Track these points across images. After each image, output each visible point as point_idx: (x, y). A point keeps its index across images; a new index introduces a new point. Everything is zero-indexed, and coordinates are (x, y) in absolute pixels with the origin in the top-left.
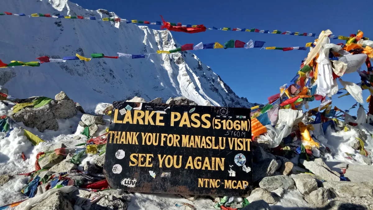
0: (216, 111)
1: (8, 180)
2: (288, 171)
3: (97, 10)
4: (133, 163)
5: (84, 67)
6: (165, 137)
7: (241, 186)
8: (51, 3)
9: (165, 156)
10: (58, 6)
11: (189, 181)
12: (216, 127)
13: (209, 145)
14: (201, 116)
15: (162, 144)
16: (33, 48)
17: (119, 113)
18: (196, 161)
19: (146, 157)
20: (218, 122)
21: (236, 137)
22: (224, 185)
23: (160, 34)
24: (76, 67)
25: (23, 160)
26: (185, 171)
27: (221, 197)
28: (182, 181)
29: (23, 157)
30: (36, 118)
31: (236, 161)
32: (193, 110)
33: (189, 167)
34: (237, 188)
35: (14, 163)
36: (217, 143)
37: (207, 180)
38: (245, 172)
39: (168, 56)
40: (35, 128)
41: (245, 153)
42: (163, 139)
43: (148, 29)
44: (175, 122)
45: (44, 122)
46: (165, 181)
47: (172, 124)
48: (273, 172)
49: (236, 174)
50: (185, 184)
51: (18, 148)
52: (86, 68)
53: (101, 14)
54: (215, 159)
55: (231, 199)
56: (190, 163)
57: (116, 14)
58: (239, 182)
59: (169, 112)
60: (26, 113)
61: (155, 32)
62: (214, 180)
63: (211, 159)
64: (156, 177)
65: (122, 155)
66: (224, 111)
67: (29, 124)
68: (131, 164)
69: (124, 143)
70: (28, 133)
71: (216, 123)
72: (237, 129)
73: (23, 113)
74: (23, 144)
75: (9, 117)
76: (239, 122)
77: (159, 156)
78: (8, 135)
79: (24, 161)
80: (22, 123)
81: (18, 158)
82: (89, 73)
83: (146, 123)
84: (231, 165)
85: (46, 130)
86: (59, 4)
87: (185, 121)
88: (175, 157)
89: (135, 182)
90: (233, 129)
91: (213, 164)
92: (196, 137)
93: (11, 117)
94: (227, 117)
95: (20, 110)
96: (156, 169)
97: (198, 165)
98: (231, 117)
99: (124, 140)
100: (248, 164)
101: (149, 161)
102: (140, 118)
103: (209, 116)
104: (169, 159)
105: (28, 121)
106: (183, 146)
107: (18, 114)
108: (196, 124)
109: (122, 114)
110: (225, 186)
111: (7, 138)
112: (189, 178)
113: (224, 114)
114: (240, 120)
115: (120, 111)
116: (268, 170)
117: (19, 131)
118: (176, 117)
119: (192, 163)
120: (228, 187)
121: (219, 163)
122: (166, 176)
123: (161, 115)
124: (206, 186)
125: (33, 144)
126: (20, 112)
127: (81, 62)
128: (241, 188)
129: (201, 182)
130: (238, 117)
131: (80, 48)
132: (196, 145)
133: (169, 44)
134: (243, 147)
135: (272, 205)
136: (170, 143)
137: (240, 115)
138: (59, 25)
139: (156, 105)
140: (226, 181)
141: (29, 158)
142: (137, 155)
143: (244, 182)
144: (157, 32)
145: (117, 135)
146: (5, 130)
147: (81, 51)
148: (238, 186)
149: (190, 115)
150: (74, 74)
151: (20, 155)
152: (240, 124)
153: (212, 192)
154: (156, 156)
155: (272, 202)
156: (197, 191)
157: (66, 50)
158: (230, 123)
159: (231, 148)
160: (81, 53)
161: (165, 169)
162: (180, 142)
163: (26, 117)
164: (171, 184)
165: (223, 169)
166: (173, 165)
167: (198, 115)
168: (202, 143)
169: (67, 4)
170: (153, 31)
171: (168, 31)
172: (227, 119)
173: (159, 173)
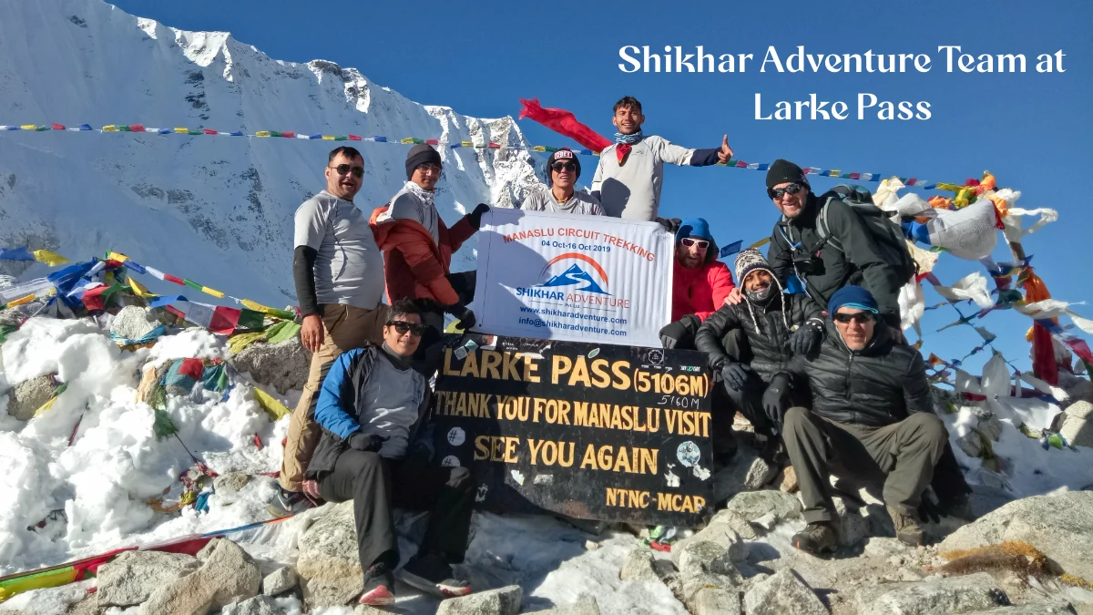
0: (642, 356)
1: (247, 483)
2: (791, 485)
3: (309, 64)
4: (481, 453)
5: (260, 223)
6: (541, 404)
7: (690, 507)
8: (180, 45)
9: (541, 442)
10: (199, 52)
11: (589, 493)
12: (640, 388)
13: (627, 424)
14: (611, 365)
15: (536, 419)
16: (118, 167)
17: (454, 357)
18: (602, 454)
19: (505, 444)
20: (645, 377)
21: (680, 408)
22: (656, 504)
23: (486, 128)
24: (236, 225)
25: (256, 448)
26: (580, 474)
27: (652, 528)
28: (576, 492)
29: (258, 443)
30: (274, 365)
31: (680, 456)
32: (596, 352)
33: (589, 466)
34: (683, 511)
35: (241, 454)
36: (642, 420)
37: (623, 492)
38: (698, 479)
39: (508, 191)
40: (271, 385)
41: (698, 441)
42: (537, 409)
43: (451, 113)
44: (560, 376)
45: (287, 375)
46: (542, 491)
47: (555, 381)
48: (758, 483)
49: (681, 482)
50: (581, 498)
51: (248, 424)
52: (263, 227)
53: (319, 75)
54: (639, 451)
55: (672, 533)
56: (589, 457)
57: (361, 72)
58: (687, 498)
59: (549, 355)
60: (257, 354)
61: (472, 123)
62: (637, 492)
63: (632, 451)
64: (525, 482)
65: (460, 438)
66: (656, 357)
67: (260, 377)
68: (476, 457)
69: (464, 414)
70: (262, 394)
71: (641, 379)
72: (682, 393)
73: (251, 353)
74: (255, 416)
75: (226, 362)
76: (686, 379)
77: (531, 442)
78: (226, 398)
79: (260, 450)
80: (248, 375)
81: (249, 445)
82: (272, 240)
83: (505, 376)
84: (671, 464)
85: (290, 391)
86: (204, 47)
87: (580, 373)
88: (562, 444)
89: (484, 491)
90: (675, 393)
91: (635, 461)
92: (602, 406)
93: (231, 362)
94: (663, 368)
95: (245, 347)
96: (524, 466)
97: (606, 462)
98: (670, 369)
99: (463, 409)
100: (704, 463)
101: (511, 451)
102: (493, 367)
103: (627, 364)
104: (550, 448)
105: (260, 371)
106: (575, 424)
107: (241, 357)
108: (600, 380)
109: (459, 359)
110: (660, 505)
111: (223, 404)
112: (588, 487)
113: (657, 361)
114: (688, 374)
115: (455, 351)
116: (748, 478)
117: (246, 389)
118: (562, 365)
119: (595, 458)
120: (665, 507)
121: (648, 459)
122: (545, 481)
123: (534, 361)
124: (622, 505)
125: (272, 419)
126: (245, 353)
127: (253, 209)
128: (691, 511)
129: (611, 495)
130: (683, 368)
131: (251, 169)
132: (602, 423)
133: (513, 158)
134: (694, 429)
135: (749, 541)
136: (551, 416)
137: (688, 365)
138: (198, 105)
139: (524, 341)
140: (661, 495)
141: (268, 445)
142: (488, 438)
143: (696, 498)
144: (477, 124)
145: (451, 398)
146: (221, 387)
147: (254, 177)
148: (684, 506)
149: (589, 362)
150: (227, 243)
151: (251, 438)
152: (689, 383)
153: (633, 517)
154: (524, 442)
155: (749, 536)
156: (604, 512)
157: (211, 175)
158: (668, 380)
159: (671, 430)
160: (253, 182)
161: (541, 468)
162: (571, 415)
163: (256, 363)
164: (555, 497)
165: (654, 470)
166: (557, 461)
167: (605, 363)
168: (613, 418)
169: (225, 47)
170: (465, 119)
171: (509, 121)
172: (662, 372)
173: (530, 476)
